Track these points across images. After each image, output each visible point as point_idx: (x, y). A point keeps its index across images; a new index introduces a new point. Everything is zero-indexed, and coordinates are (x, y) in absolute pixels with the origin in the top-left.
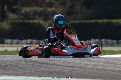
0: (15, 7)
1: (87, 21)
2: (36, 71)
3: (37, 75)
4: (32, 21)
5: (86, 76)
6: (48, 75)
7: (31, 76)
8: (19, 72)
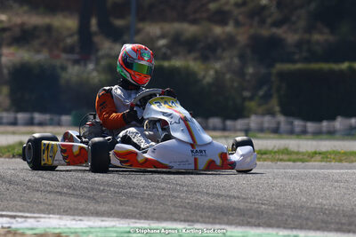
0: (119, 23)
1: (325, 66)
2: (181, 206)
3: (183, 219)
4: (166, 64)
5: (324, 225)
6: (216, 218)
7: (166, 220)
8: (131, 208)
